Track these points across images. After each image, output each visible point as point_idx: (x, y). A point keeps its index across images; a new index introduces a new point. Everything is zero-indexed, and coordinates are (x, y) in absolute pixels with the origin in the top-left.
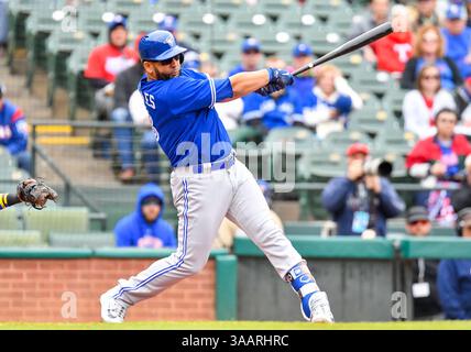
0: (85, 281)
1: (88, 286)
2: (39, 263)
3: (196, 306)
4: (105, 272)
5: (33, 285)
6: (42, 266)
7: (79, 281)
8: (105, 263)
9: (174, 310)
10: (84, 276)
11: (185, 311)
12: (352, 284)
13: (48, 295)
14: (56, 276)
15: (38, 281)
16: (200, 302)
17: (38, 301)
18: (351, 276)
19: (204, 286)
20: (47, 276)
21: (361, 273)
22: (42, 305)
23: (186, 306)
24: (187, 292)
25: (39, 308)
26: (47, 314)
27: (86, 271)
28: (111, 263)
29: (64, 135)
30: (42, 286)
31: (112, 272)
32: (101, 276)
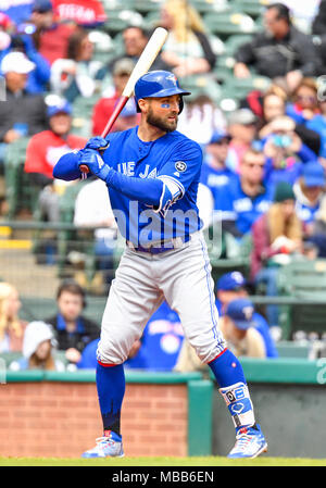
1: (38, 415)
4: (59, 399)
7: (28, 408)
8: (60, 388)
10: (36, 404)
16: (169, 435)
19: (175, 416)
23: (152, 440)
24: (154, 423)
27: (35, 397)
28: (65, 389)
31: (68, 398)
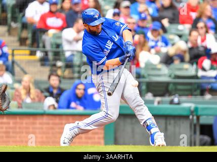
0: (40, 126)
1: (42, 128)
2: (18, 117)
3: (94, 138)
5: (15, 128)
6: (20, 119)
7: (38, 126)
9: (84, 140)
11: (90, 141)
12: (170, 128)
13: (23, 133)
14: (26, 123)
15: (18, 126)
16: (96, 136)
17: (18, 135)
18: (170, 124)
20: (22, 123)
21: (175, 123)
22: (20, 137)
23: (90, 138)
25: (18, 139)
26: (22, 142)
27: (41, 121)
29: (25, 55)
30: (20, 128)
32: (48, 124)
